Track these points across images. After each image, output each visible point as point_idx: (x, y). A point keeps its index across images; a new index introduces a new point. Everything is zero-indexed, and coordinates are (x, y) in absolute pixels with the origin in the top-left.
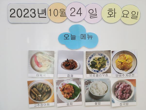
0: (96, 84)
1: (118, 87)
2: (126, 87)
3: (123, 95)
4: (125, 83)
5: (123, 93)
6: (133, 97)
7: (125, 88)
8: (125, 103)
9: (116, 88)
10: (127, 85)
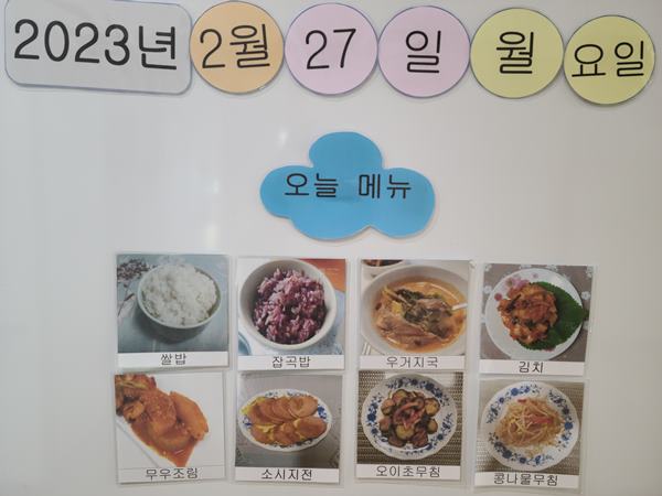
0: (168, 279)
1: (270, 290)
2: (304, 290)
3: (287, 322)
4: (300, 274)
5: (290, 316)
6: (332, 334)
7: (297, 295)
8: (298, 357)
10: (308, 281)
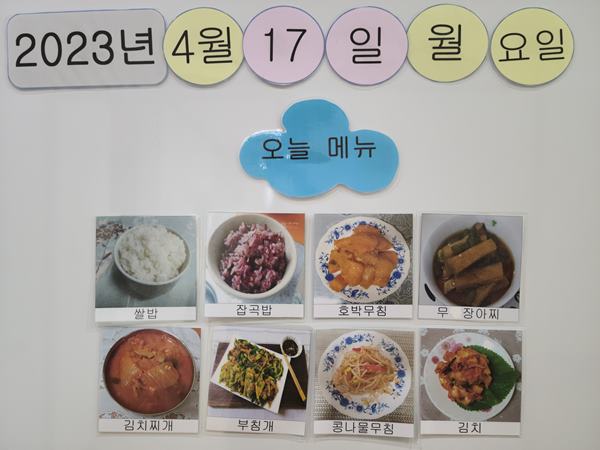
0: (142, 239)
1: (235, 242)
3: (250, 272)
4: (263, 228)
5: (253, 267)
6: (292, 284)
7: (260, 247)
8: (260, 306)
9: (227, 243)
10: (270, 234)
